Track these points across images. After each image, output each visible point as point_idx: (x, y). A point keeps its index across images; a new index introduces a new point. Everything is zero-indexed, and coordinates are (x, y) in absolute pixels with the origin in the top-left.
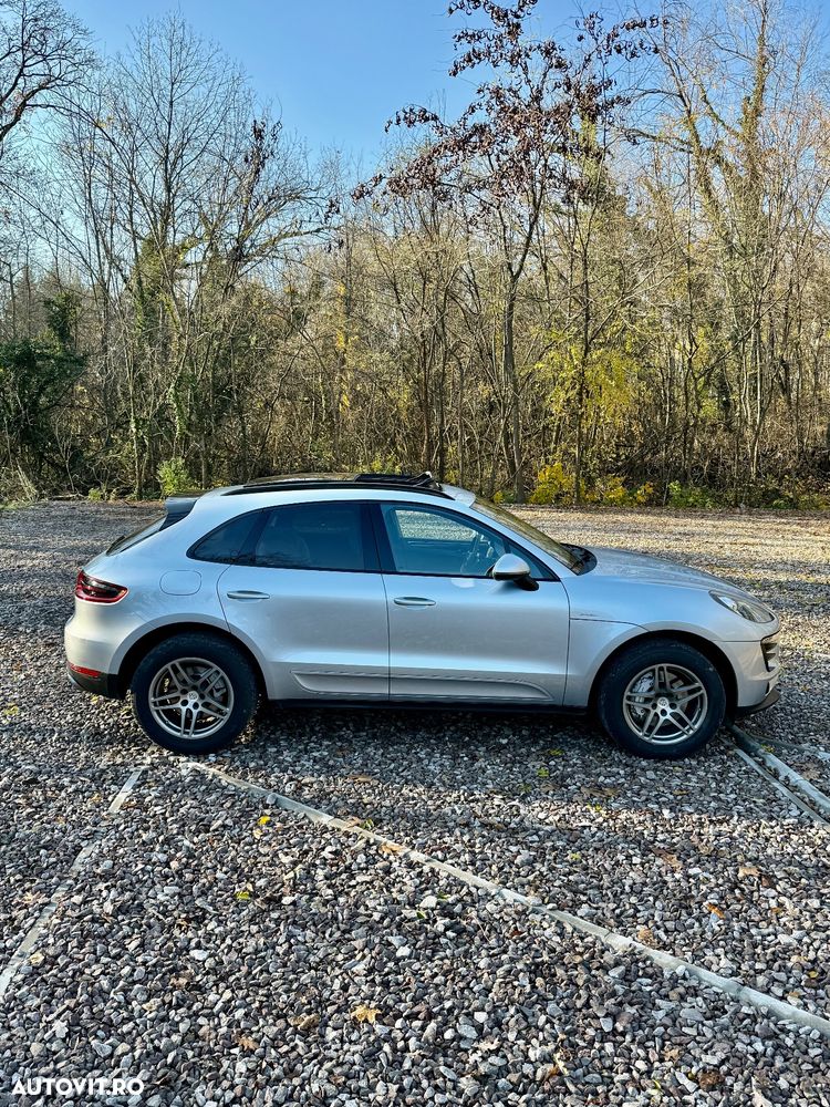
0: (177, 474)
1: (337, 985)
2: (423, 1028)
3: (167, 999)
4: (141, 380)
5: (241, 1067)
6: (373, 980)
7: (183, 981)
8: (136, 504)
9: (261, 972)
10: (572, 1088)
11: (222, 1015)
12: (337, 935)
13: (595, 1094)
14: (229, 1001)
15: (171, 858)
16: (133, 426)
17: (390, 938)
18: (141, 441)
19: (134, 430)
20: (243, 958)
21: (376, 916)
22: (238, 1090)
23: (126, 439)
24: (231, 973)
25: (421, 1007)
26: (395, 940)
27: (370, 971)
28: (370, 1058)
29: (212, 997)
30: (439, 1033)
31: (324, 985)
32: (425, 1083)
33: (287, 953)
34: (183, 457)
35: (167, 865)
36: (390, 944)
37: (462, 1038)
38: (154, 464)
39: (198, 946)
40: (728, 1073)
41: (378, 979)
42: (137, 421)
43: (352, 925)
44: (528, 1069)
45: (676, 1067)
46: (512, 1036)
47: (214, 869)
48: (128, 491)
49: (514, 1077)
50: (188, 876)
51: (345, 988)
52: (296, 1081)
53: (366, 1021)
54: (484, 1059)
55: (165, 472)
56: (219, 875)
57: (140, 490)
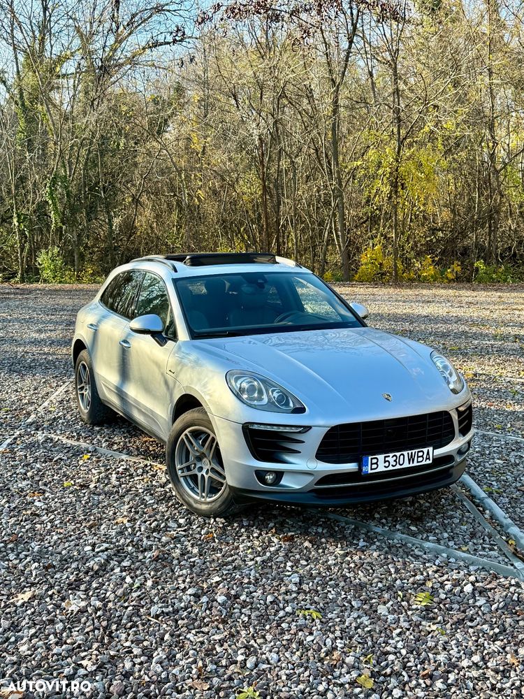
0: (53, 261)
1: (111, 513)
2: (150, 524)
3: (20, 519)
4: (23, 179)
5: (55, 537)
6: (131, 511)
7: (29, 512)
8: (18, 286)
9: (72, 509)
10: (217, 541)
11: (48, 523)
12: (117, 497)
13: (228, 543)
14: (53, 519)
15: (28, 471)
16: (15, 221)
17: (145, 497)
18: (22, 233)
19: (17, 224)
20: (63, 506)
21: (141, 491)
22: (52, 544)
23: (9, 232)
24: (56, 510)
25: (153, 519)
26: (147, 498)
27: (131, 508)
28: (121, 533)
29: (45, 518)
30: (158, 525)
31: (104, 513)
32: (145, 539)
33: (87, 503)
34: (58, 246)
35: (26, 474)
36: (144, 500)
37: (169, 527)
38: (33, 253)
39: (40, 501)
40: (297, 537)
41: (133, 510)
42: (19, 216)
43: (127, 494)
44: (198, 536)
45: (273, 536)
46: (194, 527)
47: (53, 475)
48: (14, 275)
49: (189, 538)
50: (37, 478)
51: (115, 513)
52: (81, 541)
53: (122, 522)
54: (177, 533)
55: (43, 259)
56: (55, 477)
57: (22, 275)
